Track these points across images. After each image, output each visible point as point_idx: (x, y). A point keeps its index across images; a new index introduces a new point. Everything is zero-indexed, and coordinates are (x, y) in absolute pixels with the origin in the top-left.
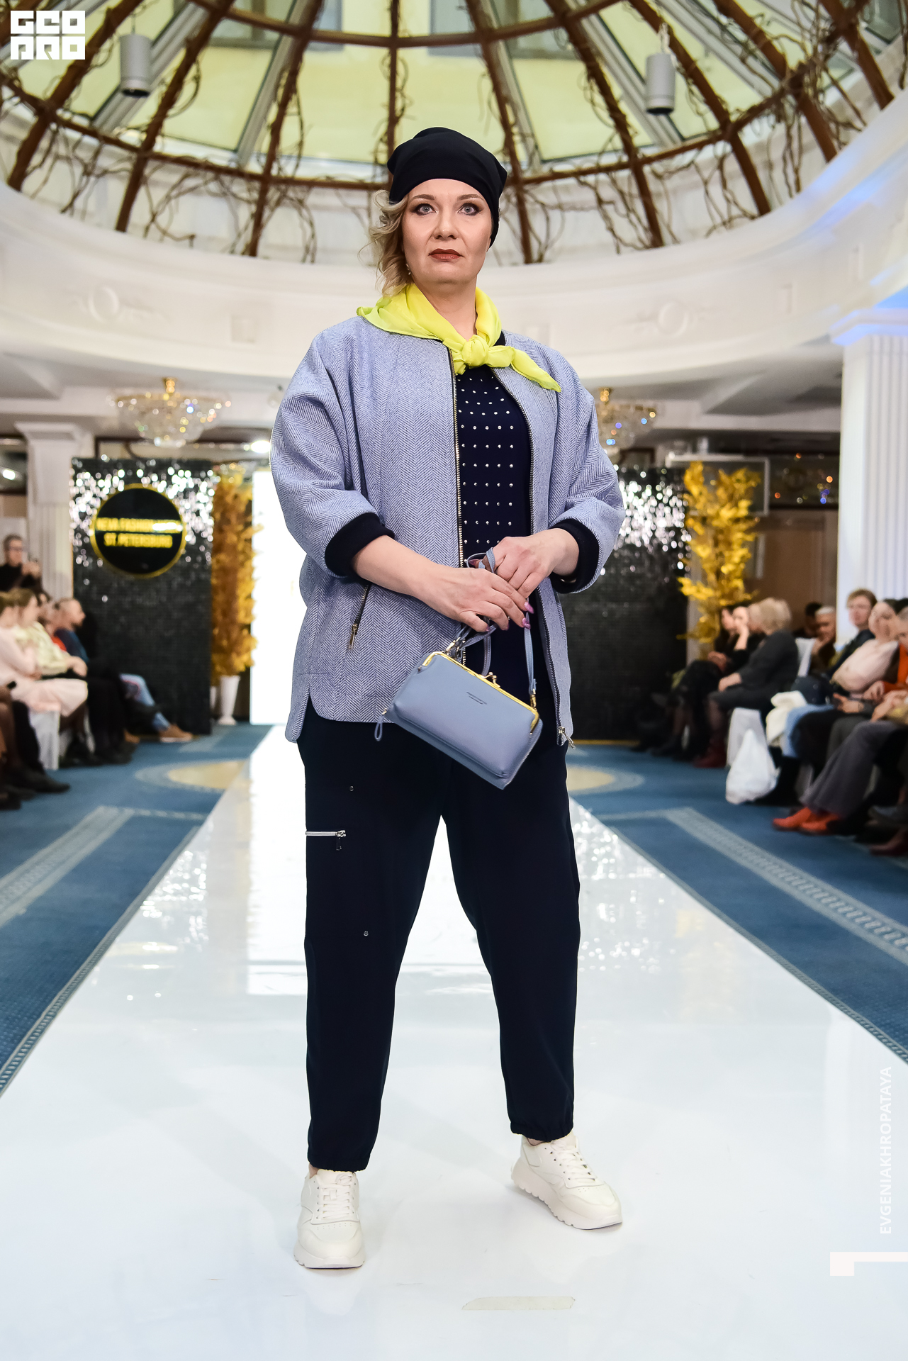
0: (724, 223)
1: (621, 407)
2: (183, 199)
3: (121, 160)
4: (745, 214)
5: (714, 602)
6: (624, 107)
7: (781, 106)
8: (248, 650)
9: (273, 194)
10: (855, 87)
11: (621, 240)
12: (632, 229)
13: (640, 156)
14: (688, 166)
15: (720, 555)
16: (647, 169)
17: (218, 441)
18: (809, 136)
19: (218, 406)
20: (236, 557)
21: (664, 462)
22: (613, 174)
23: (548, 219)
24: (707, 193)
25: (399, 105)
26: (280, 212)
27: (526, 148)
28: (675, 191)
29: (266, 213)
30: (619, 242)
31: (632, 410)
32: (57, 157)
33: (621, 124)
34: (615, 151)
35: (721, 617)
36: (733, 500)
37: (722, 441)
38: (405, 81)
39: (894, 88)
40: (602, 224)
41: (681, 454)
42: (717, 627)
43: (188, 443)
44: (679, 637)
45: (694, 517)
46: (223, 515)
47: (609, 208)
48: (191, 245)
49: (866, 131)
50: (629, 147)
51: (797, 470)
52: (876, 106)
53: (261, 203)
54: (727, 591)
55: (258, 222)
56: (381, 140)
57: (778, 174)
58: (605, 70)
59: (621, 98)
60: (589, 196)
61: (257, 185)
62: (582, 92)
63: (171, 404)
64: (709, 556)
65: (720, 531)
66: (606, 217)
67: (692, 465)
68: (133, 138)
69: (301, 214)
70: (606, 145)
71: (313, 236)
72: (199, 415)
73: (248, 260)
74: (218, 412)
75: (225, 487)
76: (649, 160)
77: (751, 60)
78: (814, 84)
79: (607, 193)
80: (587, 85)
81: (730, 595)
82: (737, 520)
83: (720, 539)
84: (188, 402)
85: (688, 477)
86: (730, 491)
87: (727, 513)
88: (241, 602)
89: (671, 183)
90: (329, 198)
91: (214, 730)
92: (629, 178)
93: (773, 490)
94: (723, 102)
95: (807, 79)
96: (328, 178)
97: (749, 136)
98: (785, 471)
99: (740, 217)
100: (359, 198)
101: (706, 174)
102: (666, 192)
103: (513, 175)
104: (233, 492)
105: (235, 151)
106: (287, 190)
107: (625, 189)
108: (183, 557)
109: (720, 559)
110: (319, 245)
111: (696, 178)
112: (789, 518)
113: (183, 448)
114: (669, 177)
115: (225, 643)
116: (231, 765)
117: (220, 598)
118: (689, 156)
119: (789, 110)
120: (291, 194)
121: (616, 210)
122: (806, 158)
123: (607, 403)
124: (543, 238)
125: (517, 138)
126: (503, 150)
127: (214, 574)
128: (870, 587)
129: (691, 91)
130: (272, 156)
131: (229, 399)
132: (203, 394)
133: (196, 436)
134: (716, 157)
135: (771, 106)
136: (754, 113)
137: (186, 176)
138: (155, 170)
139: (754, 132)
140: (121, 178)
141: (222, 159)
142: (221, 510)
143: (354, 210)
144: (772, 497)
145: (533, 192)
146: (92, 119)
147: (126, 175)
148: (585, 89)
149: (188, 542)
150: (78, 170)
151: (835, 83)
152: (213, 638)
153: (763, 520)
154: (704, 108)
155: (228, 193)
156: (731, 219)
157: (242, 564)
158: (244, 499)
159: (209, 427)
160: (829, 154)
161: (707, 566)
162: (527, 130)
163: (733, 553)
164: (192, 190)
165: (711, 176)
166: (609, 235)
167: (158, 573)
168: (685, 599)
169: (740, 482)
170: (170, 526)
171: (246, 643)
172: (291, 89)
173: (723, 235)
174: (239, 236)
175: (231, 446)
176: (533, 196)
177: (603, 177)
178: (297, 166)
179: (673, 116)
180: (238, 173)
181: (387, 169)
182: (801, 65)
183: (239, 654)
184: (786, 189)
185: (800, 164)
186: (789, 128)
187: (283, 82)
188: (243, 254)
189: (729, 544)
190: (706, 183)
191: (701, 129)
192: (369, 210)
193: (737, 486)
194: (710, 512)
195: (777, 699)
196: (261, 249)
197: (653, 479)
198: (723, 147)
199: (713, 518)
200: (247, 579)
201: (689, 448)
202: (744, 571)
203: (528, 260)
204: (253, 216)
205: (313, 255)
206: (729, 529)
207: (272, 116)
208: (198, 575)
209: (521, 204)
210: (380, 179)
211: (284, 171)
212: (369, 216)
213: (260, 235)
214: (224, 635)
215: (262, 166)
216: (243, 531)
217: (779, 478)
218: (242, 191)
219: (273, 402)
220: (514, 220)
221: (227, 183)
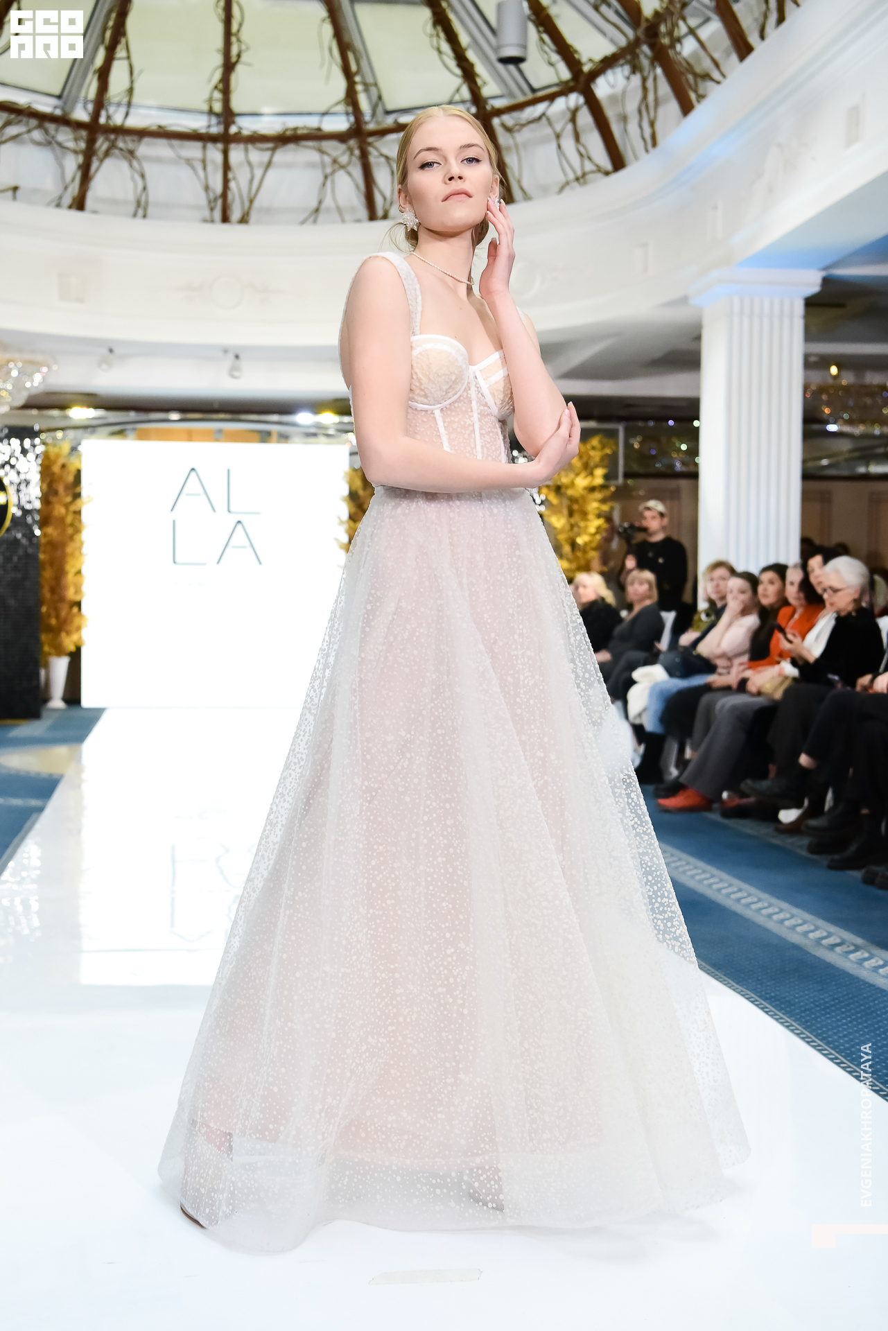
0: (577, 179)
2: (5, 148)
4: (599, 169)
6: (471, 55)
7: (635, 56)
8: (79, 629)
9: (102, 144)
10: (711, 37)
13: (488, 108)
14: (540, 118)
15: (575, 525)
16: (496, 122)
17: (43, 407)
18: (664, 88)
19: (45, 369)
20: (64, 530)
24: (559, 147)
25: (234, 50)
26: (108, 163)
27: (369, 97)
28: (525, 145)
29: (95, 165)
33: (469, 74)
34: (463, 102)
36: (588, 469)
38: (241, 25)
39: (753, 39)
43: (12, 408)
46: (50, 485)
48: (15, 198)
49: (725, 83)
50: (477, 98)
51: (651, 437)
52: (734, 57)
53: (89, 154)
54: (583, 562)
55: (86, 174)
56: (216, 87)
57: (633, 127)
58: (452, 16)
59: (469, 46)
61: (84, 133)
62: (427, 39)
64: (564, 527)
65: (573, 500)
69: (131, 166)
70: (453, 95)
71: (145, 188)
72: (25, 378)
73: (75, 214)
74: (44, 378)
75: (52, 457)
76: (499, 112)
77: (604, 8)
78: (670, 33)
80: (434, 32)
82: (592, 489)
83: (575, 509)
84: (11, 365)
86: (585, 459)
87: (582, 482)
88: (70, 577)
89: (523, 136)
90: (160, 148)
91: (44, 714)
93: (626, 457)
94: (576, 51)
95: (663, 28)
96: (160, 127)
97: (603, 88)
98: (639, 439)
99: (593, 172)
100: (193, 150)
101: (558, 128)
102: (516, 146)
103: (356, 126)
104: (61, 461)
105: (59, 97)
106: (116, 139)
108: (8, 530)
109: (576, 529)
110: (152, 198)
111: (548, 131)
112: (642, 486)
113: (7, 414)
114: (519, 131)
115: (53, 621)
116: (62, 751)
117: (48, 574)
118: (540, 108)
119: (645, 62)
120: (121, 144)
122: (661, 111)
124: (386, 193)
125: (359, 88)
126: (345, 99)
127: (42, 548)
129: (542, 40)
130: (100, 103)
131: (56, 363)
132: (29, 357)
133: (21, 402)
134: (568, 109)
135: (623, 57)
136: (608, 63)
137: (8, 123)
139: (608, 83)
141: (45, 106)
142: (48, 478)
143: (189, 162)
144: (626, 464)
145: (377, 144)
148: (431, 36)
149: (13, 514)
151: (692, 32)
152: (41, 616)
153: (618, 488)
154: (555, 58)
155: (53, 142)
156: (584, 175)
157: (71, 538)
158: (72, 469)
159: (34, 392)
160: (686, 108)
161: (562, 537)
162: (370, 80)
163: (589, 523)
164: (14, 138)
165: (563, 129)
169: (596, 449)
171: (76, 621)
172: (119, 31)
173: (577, 190)
174: (66, 188)
175: (55, 413)
176: (376, 149)
178: (127, 114)
179: (523, 66)
180: (63, 121)
181: (222, 119)
182: (656, 13)
183: (68, 633)
184: (641, 143)
185: (655, 116)
186: (644, 80)
187: (111, 23)
188: (70, 207)
189: (584, 514)
190: (558, 136)
191: (553, 79)
192: (204, 161)
193: (592, 453)
194: (565, 480)
195: (637, 674)
196: (89, 202)
198: (575, 99)
199: (567, 487)
200: (77, 553)
202: (600, 543)
203: (372, 216)
204: (80, 167)
205: (145, 209)
206: (583, 497)
207: (99, 61)
208: (25, 549)
209: (364, 156)
210: (216, 130)
211: (112, 118)
212: (205, 168)
213: (88, 188)
214: (53, 613)
215: (89, 114)
216: (71, 503)
217: (633, 445)
218: (68, 140)
219: (104, 366)
220: (357, 172)
221: (52, 131)
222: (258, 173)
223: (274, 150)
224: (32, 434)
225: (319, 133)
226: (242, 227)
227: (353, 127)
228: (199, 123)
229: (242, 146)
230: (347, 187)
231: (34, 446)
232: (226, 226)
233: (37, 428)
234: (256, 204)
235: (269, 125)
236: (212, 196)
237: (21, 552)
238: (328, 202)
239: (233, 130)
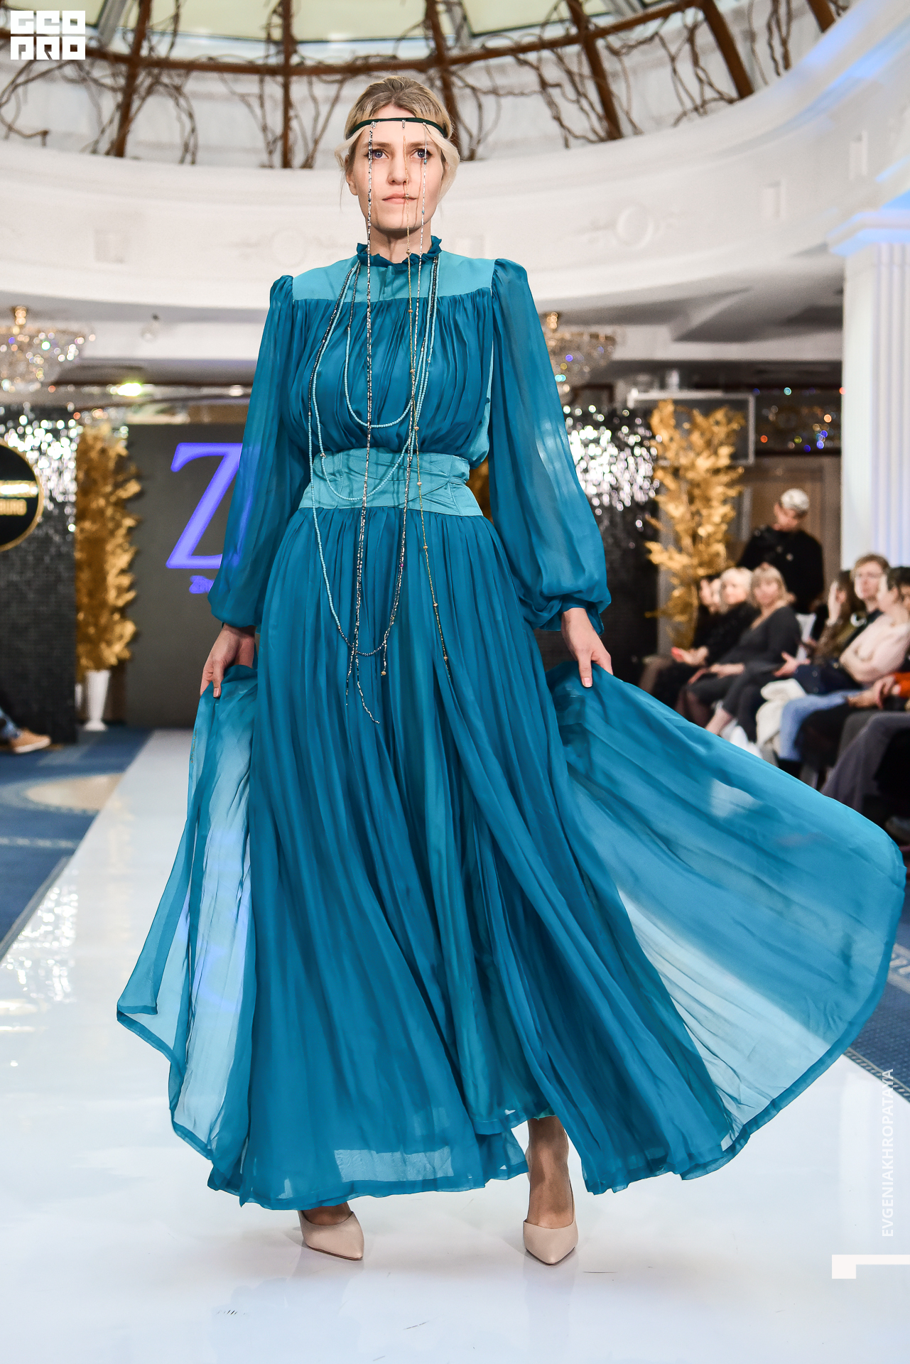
0: (696, 109)
1: (572, 335)
2: (31, 86)
4: (721, 97)
5: (691, 572)
8: (122, 639)
9: (143, 80)
11: (569, 131)
12: (583, 119)
13: (591, 27)
14: (651, 39)
15: (698, 513)
16: (600, 43)
17: (79, 383)
19: (80, 341)
20: (104, 525)
21: (625, 402)
22: (560, 51)
23: (480, 107)
24: (675, 71)
26: (151, 100)
27: (453, 19)
29: (136, 104)
30: (567, 133)
31: (586, 338)
34: (562, 21)
35: (699, 588)
36: (711, 446)
37: (695, 374)
40: (547, 113)
41: (646, 391)
42: (695, 602)
43: (43, 384)
44: (648, 615)
45: (664, 468)
46: (87, 473)
47: (555, 92)
48: (44, 144)
50: (578, 17)
51: (788, 407)
53: (129, 92)
54: (706, 557)
55: (125, 115)
56: (275, 12)
57: (761, 45)
60: (528, 78)
61: (123, 68)
63: (24, 339)
64: (683, 516)
65: (694, 484)
66: (551, 104)
67: (661, 405)
69: (178, 104)
70: (550, 14)
71: (193, 130)
72: (57, 351)
73: (113, 161)
74: (80, 348)
75: (90, 440)
76: (603, 32)
79: (553, 73)
81: (709, 563)
82: (716, 471)
83: (696, 495)
84: (42, 336)
85: (655, 420)
86: (708, 435)
87: (704, 463)
88: (112, 580)
89: (632, 60)
90: (212, 84)
91: (79, 738)
92: (579, 55)
93: (759, 432)
96: (211, 59)
98: (774, 409)
99: (714, 100)
100: (249, 84)
101: (673, 49)
102: (624, 70)
103: (437, 52)
104: (99, 446)
106: (160, 74)
107: (575, 68)
108: (39, 526)
109: (697, 518)
110: (202, 141)
111: (662, 53)
112: (779, 466)
113: (37, 393)
114: (627, 54)
115: (92, 630)
116: (103, 780)
117: (85, 576)
118: (652, 26)
120: (165, 80)
121: (564, 95)
122: (795, 26)
123: (555, 331)
124: (474, 131)
125: (441, 8)
126: (424, 22)
127: (78, 546)
128: (881, 551)
130: (142, 31)
131: (93, 333)
132: (62, 326)
133: (53, 378)
134: (685, 26)
142: (85, 466)
143: (243, 98)
144: (758, 442)
145: (461, 73)
149: (45, 509)
152: (76, 625)
153: (748, 470)
155: (88, 79)
156: (704, 103)
157: (113, 534)
158: (114, 453)
159: (67, 366)
160: (825, 22)
161: (680, 528)
163: (713, 511)
164: (43, 75)
165: (679, 50)
166: (555, 125)
167: (10, 546)
168: (653, 569)
169: (719, 424)
170: (22, 488)
173: (695, 123)
174: (103, 131)
175: (95, 390)
176: (461, 79)
177: (546, 54)
178: (172, 45)
180: (99, 52)
181: (282, 48)
184: (772, 64)
185: (788, 34)
188: (108, 153)
189: (707, 500)
190: (673, 59)
192: (261, 98)
193: (716, 429)
194: (684, 461)
195: (769, 689)
196: (130, 148)
197: (613, 422)
198: (693, 15)
199: (687, 469)
201: (657, 384)
202: (726, 532)
204: (119, 107)
205: (194, 154)
206: (706, 482)
208: (58, 547)
209: (447, 89)
210: (275, 60)
211: (156, 51)
212: (262, 105)
213: (129, 131)
214: (91, 619)
215: (130, 46)
216: (112, 493)
217: (767, 418)
218: (105, 76)
219: (148, 336)
221: (87, 68)
222: (324, 110)
223: (341, 82)
224: (65, 415)
225: (393, 62)
226: (306, 172)
227: (434, 55)
228: (256, 53)
229: (305, 79)
231: (67, 428)
232: (287, 172)
233: (71, 407)
234: (322, 145)
235: (337, 54)
236: (270, 137)
237: (53, 550)
239: (295, 60)
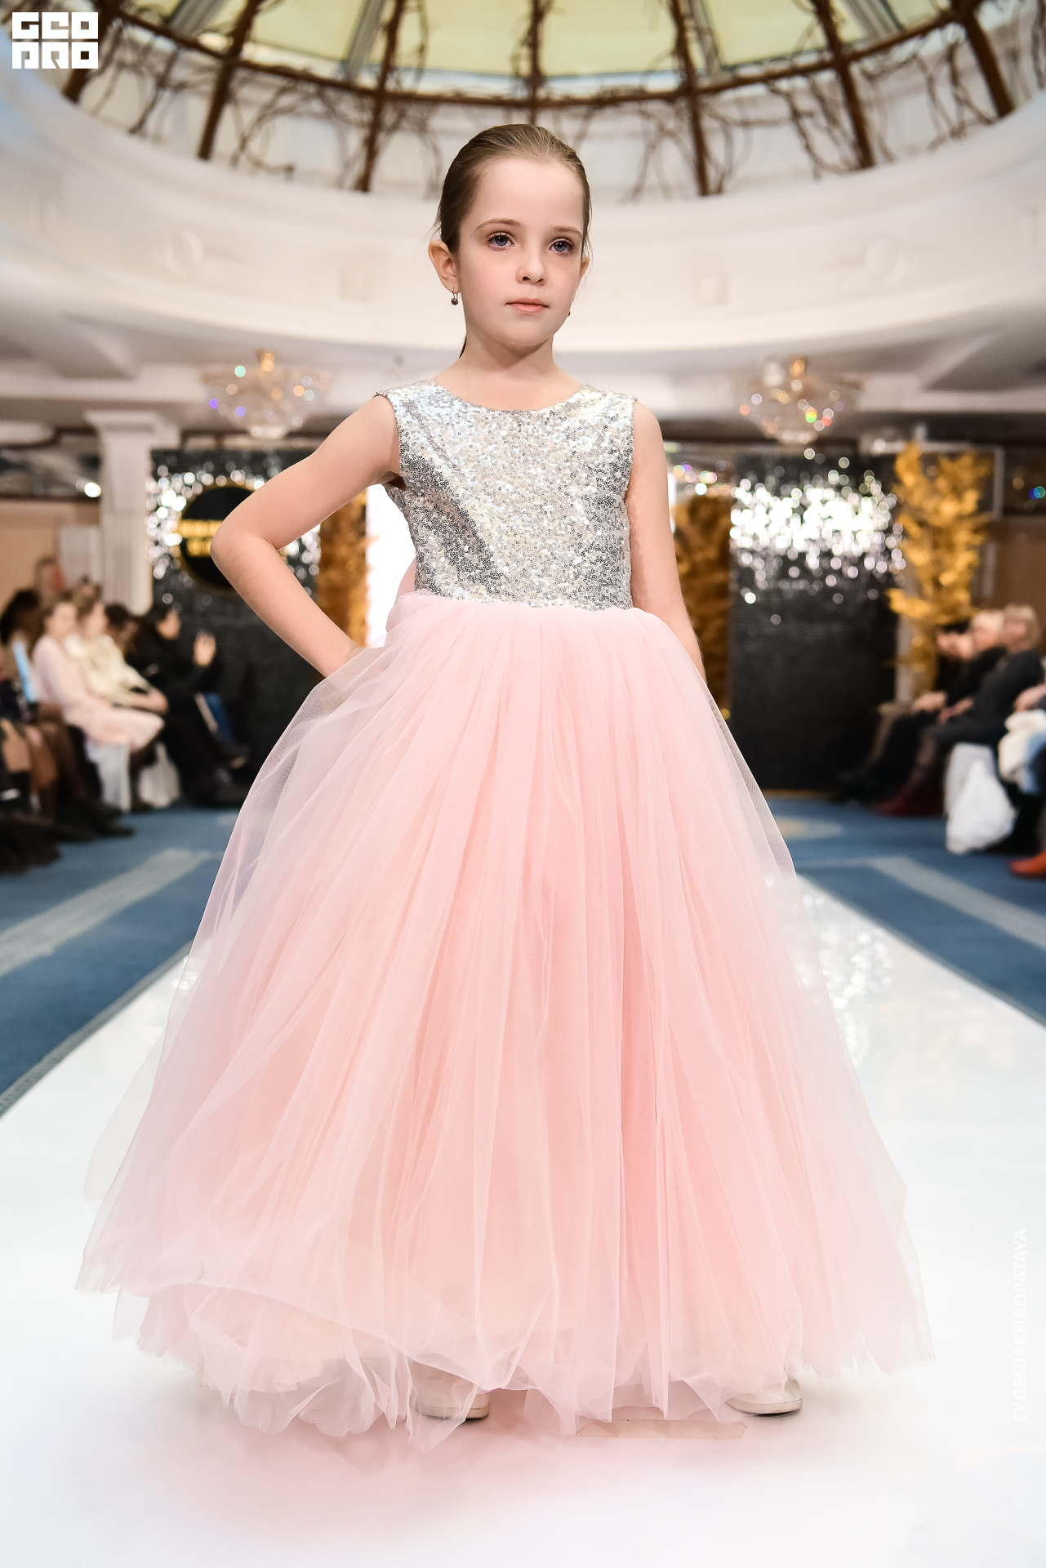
0: (953, 133)
2: (278, 121)
3: (203, 69)
4: (980, 118)
5: (929, 620)
9: (390, 114)
11: (820, 162)
12: (834, 149)
13: (846, 52)
14: (909, 61)
15: (939, 560)
16: (854, 68)
20: (348, 574)
21: (869, 453)
22: (812, 76)
23: (729, 140)
24: (933, 96)
26: (398, 137)
27: (703, 48)
28: (889, 98)
29: (381, 138)
30: (818, 165)
32: (122, 66)
33: (824, 12)
34: (817, 50)
36: (957, 492)
37: (942, 426)
40: (797, 143)
41: (890, 443)
44: (886, 664)
47: (806, 122)
48: (289, 179)
50: (834, 43)
53: (375, 126)
54: (947, 605)
55: (371, 150)
56: (522, 41)
60: (780, 108)
61: (369, 102)
64: (925, 562)
65: (939, 531)
66: (802, 133)
67: (905, 456)
68: (216, 41)
69: (422, 141)
70: (805, 43)
73: (359, 197)
76: (858, 56)
79: (805, 102)
81: (952, 609)
82: (960, 518)
83: (940, 541)
85: (901, 466)
86: (953, 480)
87: (949, 509)
89: (887, 85)
90: (457, 116)
92: (832, 83)
96: (457, 93)
97: (989, 17)
99: (973, 121)
100: (494, 117)
101: (931, 71)
102: (879, 98)
103: (686, 84)
105: (344, 61)
106: (406, 109)
107: (828, 96)
109: (939, 566)
111: (919, 77)
114: (883, 78)
118: (909, 47)
120: (411, 114)
121: (815, 124)
124: (722, 165)
126: (674, 52)
133: (300, 424)
134: (944, 45)
137: (283, 91)
138: (244, 82)
140: (202, 94)
141: (325, 70)
144: (1004, 499)
145: (711, 104)
146: (168, 19)
147: (209, 88)
150: (150, 84)
153: (993, 521)
155: (334, 113)
156: (962, 127)
157: (355, 585)
158: (356, 505)
161: (922, 576)
163: (956, 558)
164: (289, 109)
165: (937, 73)
166: (803, 160)
168: (895, 617)
169: (966, 468)
176: (710, 110)
177: (799, 81)
178: (418, 79)
180: (346, 86)
181: (529, 83)
188: (353, 189)
189: (951, 547)
190: (931, 82)
193: (963, 474)
194: (928, 506)
195: (1012, 722)
196: (375, 183)
197: (856, 470)
199: (930, 515)
201: (902, 437)
202: (970, 580)
203: (704, 191)
204: (365, 142)
206: (950, 527)
207: (387, 13)
209: (695, 121)
210: (521, 93)
211: (401, 85)
213: (374, 167)
215: (376, 79)
216: (355, 542)
218: (351, 111)
220: (688, 142)
221: (333, 100)
223: (587, 117)
225: (642, 94)
227: (683, 86)
228: (502, 88)
229: (552, 113)
230: (675, 159)
235: (585, 89)
238: (652, 179)
239: (542, 93)
